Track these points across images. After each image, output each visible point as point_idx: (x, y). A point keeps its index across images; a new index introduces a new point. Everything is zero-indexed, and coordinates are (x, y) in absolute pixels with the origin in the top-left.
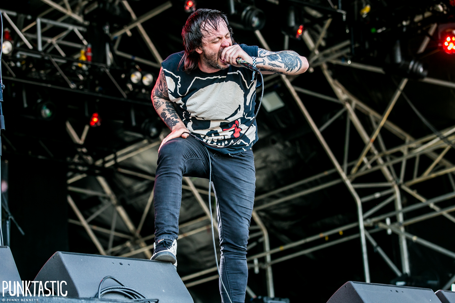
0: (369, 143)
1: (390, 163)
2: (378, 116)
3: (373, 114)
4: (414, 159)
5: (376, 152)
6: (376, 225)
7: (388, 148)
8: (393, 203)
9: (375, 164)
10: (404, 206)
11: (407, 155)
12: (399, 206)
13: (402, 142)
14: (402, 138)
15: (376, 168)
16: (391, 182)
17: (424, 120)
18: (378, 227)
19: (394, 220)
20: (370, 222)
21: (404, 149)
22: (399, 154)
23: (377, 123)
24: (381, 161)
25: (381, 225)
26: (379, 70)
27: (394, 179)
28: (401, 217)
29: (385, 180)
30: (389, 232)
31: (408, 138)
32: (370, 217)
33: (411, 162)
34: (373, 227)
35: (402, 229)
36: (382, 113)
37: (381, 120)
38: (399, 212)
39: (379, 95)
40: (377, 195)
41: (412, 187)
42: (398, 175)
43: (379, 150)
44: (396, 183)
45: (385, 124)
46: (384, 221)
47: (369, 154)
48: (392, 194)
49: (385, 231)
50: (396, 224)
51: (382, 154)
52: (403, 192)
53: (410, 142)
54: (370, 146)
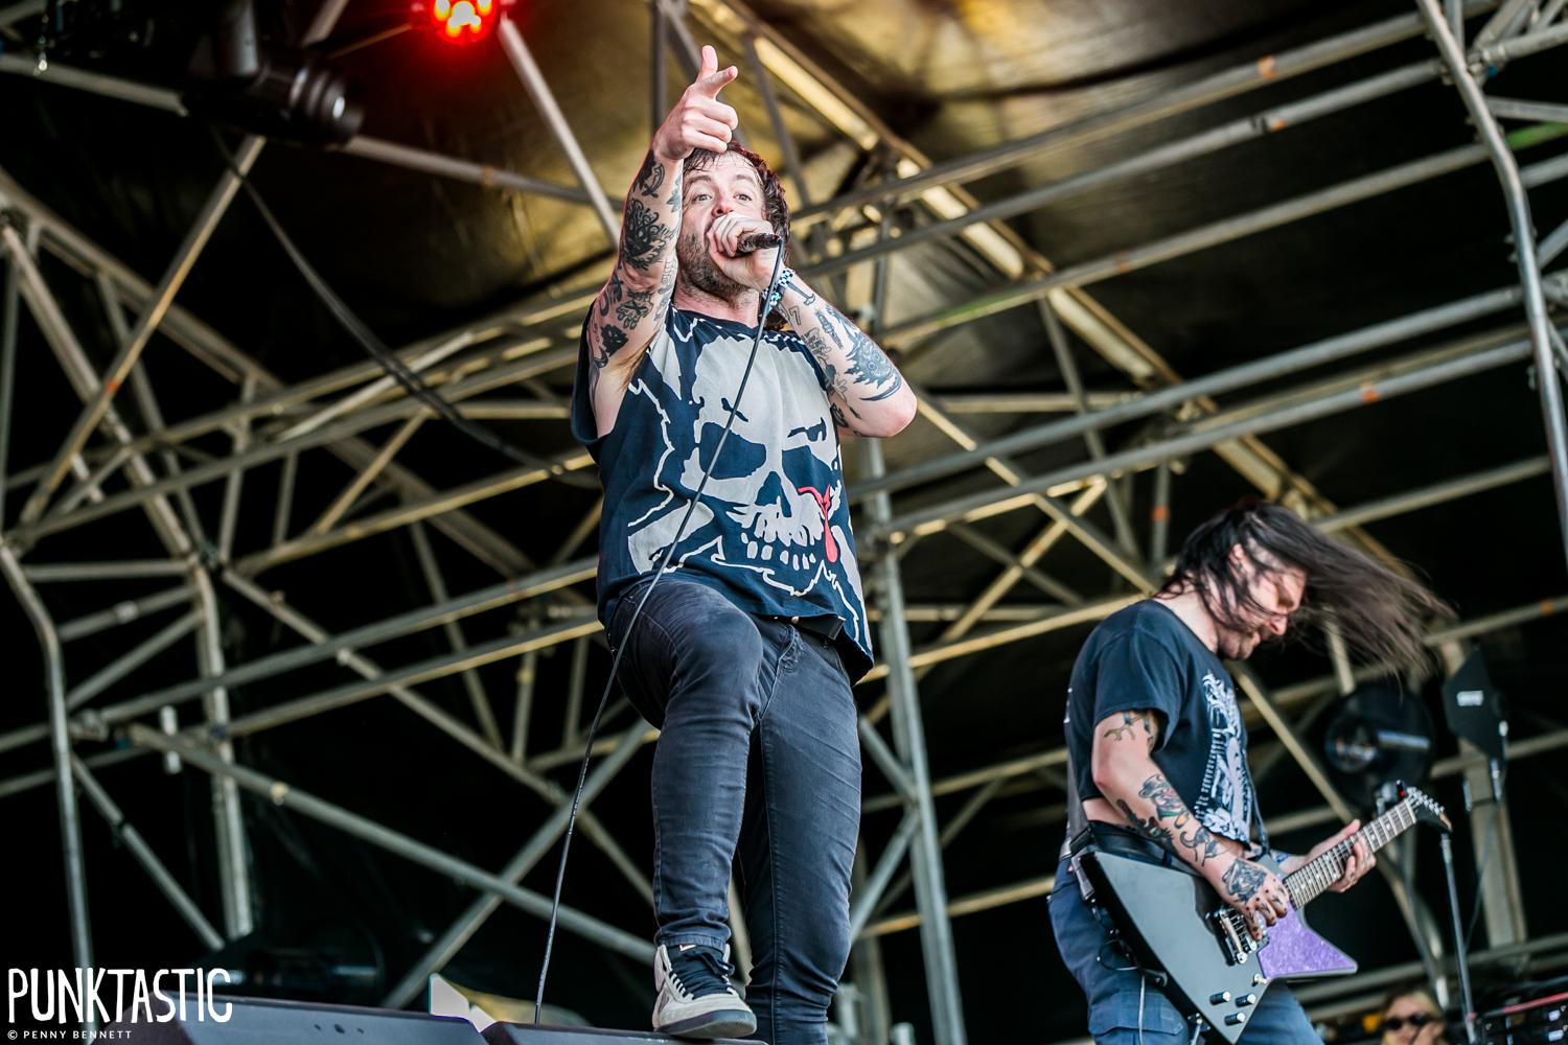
0: (98, 396)
1: (182, 484)
2: (139, 287)
3: (112, 276)
4: (277, 465)
5: (123, 434)
6: (119, 735)
7: (171, 418)
8: (189, 645)
9: (117, 483)
10: (231, 660)
11: (246, 451)
12: (214, 661)
13: (226, 394)
14: (231, 375)
15: (123, 502)
16: (184, 556)
17: (338, 308)
18: (129, 741)
19: (192, 714)
20: (96, 723)
21: (236, 423)
22: (220, 445)
23: (133, 318)
24: (144, 474)
25: (141, 735)
26: (169, 100)
27: (194, 546)
28: (219, 706)
29: (158, 548)
30: (173, 762)
31: (254, 377)
32: (98, 702)
33: (262, 480)
34: (109, 745)
35: (226, 752)
36: (154, 276)
37: (151, 305)
38: (215, 682)
39: (142, 197)
40: (127, 612)
41: (266, 580)
42: (212, 531)
43: (139, 428)
44: (204, 560)
45: (165, 318)
46: (152, 720)
47: (99, 441)
48: (185, 608)
49: (156, 758)
50: (202, 733)
51: (146, 444)
52: (229, 600)
53: (262, 396)
54: (103, 412)
